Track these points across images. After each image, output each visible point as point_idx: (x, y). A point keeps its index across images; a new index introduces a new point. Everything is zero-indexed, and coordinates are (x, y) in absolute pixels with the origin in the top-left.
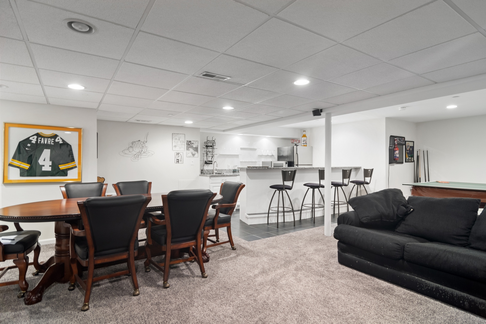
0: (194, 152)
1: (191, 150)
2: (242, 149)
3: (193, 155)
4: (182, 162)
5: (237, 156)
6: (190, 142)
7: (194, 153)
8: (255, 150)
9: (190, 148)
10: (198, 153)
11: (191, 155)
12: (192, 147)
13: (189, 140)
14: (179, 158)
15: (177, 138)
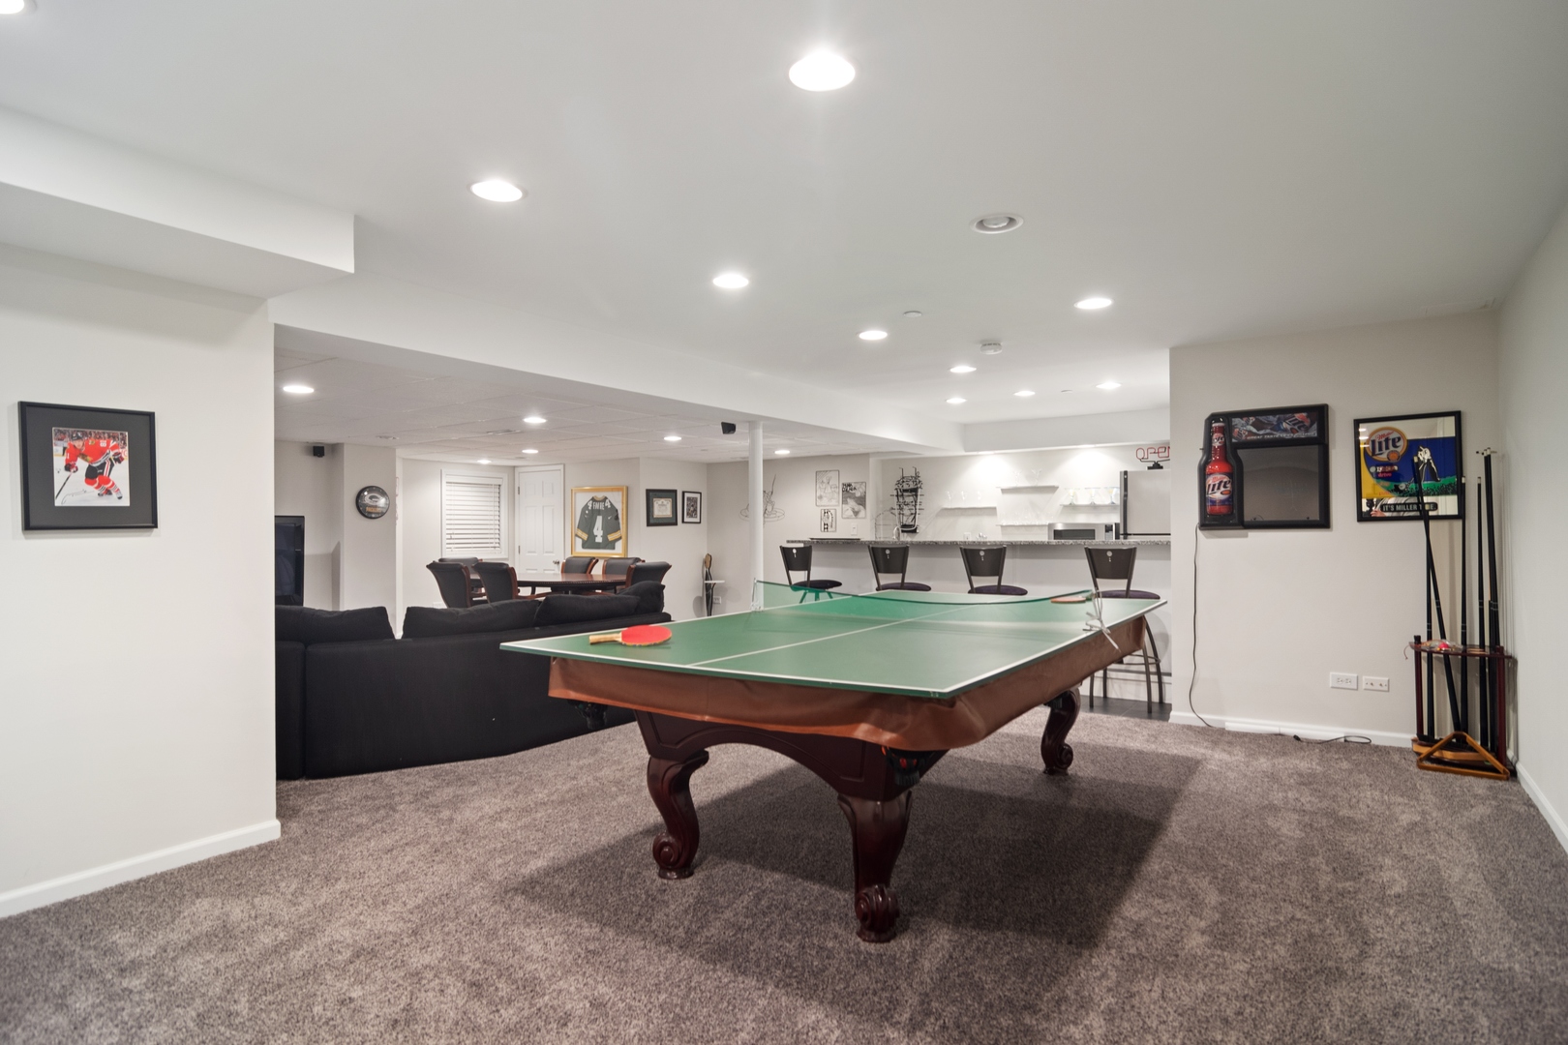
0: (857, 507)
1: (852, 503)
2: (1004, 491)
3: (856, 513)
4: (833, 529)
5: (991, 511)
6: (849, 485)
7: (856, 510)
8: (1053, 489)
9: (848, 500)
10: (865, 507)
11: (852, 513)
12: (853, 497)
13: (847, 481)
14: (829, 522)
15: (825, 480)
